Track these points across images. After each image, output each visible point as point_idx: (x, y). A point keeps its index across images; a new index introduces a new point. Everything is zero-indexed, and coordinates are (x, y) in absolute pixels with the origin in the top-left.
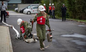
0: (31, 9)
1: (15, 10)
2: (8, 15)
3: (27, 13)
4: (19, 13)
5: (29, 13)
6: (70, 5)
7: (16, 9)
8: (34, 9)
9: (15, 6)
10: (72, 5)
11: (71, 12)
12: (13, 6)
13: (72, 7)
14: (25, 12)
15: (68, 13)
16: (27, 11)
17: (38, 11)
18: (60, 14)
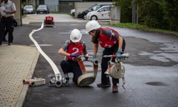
1: (71, 12)
2: (53, 23)
4: (76, 18)
5: (94, 18)
6: (171, 5)
7: (73, 11)
8: (105, 11)
9: (72, 6)
10: (175, 4)
11: (173, 17)
12: (68, 6)
13: (175, 9)
15: (167, 20)
16: (91, 16)
17: (109, 16)
18: (150, 23)
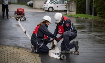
0: (54, 4)
3: (48, 9)
5: (51, 9)
14: (46, 8)
16: (48, 7)
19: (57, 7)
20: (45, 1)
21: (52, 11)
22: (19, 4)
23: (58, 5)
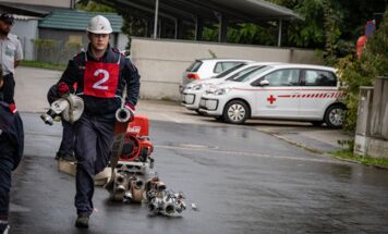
0: (256, 84)
5: (236, 112)
12: (67, 43)
19: (272, 99)
20: (188, 65)
21: (242, 123)
22: (41, 67)
23: (275, 91)
